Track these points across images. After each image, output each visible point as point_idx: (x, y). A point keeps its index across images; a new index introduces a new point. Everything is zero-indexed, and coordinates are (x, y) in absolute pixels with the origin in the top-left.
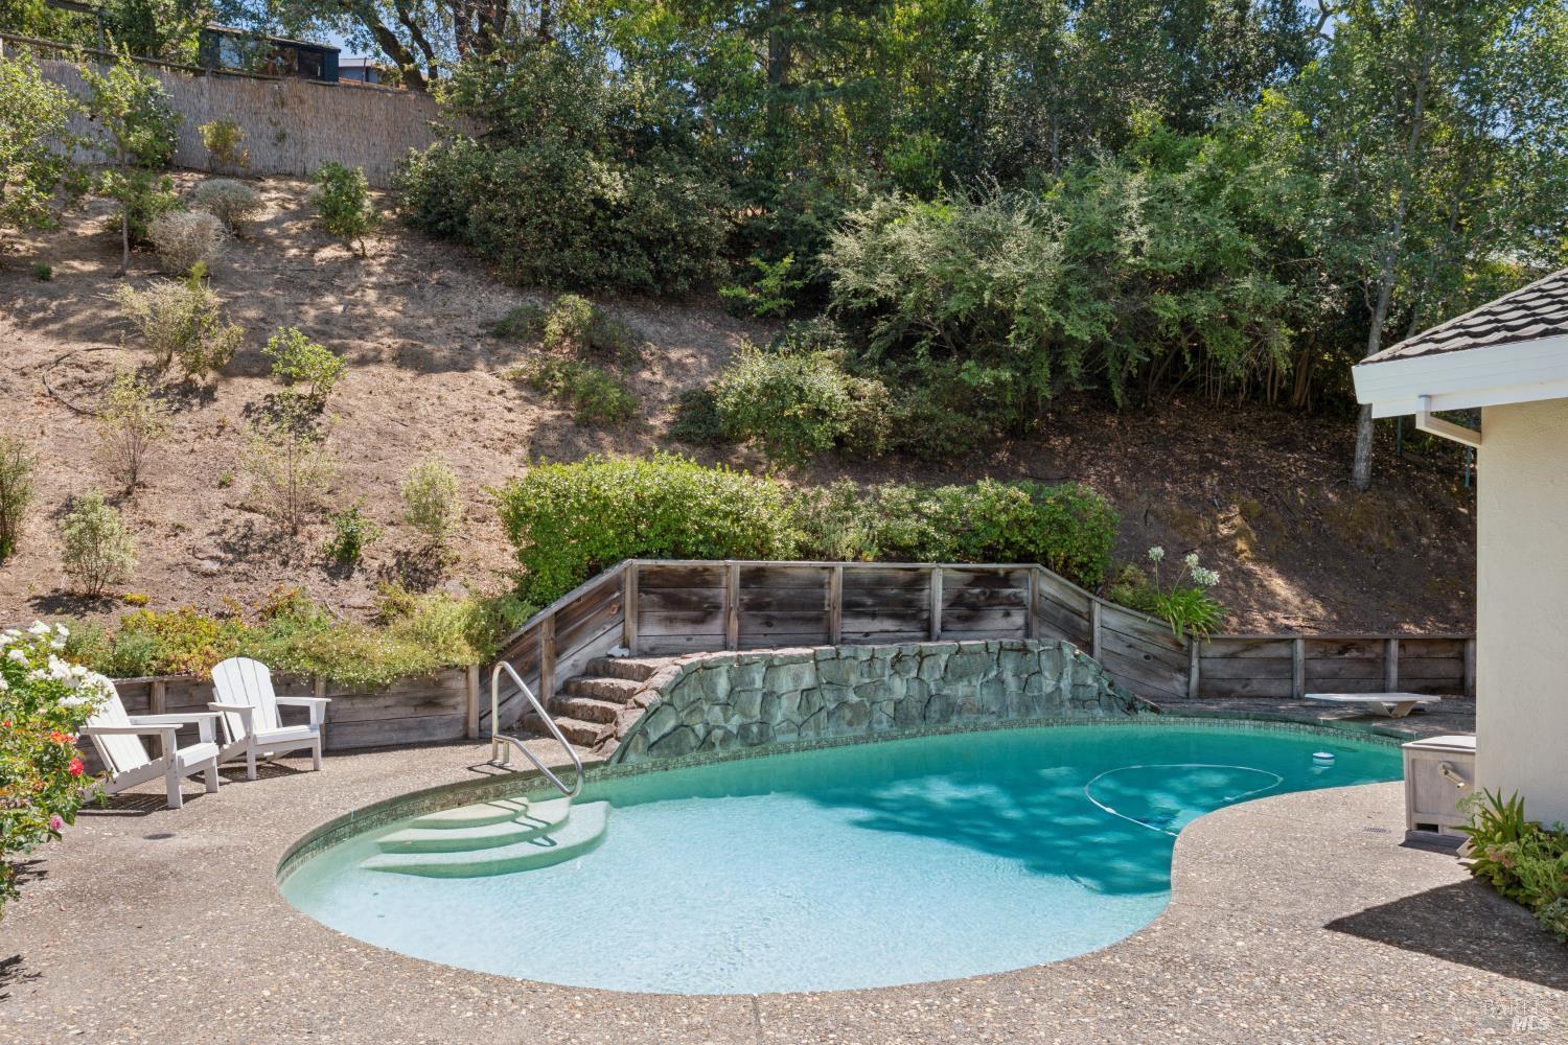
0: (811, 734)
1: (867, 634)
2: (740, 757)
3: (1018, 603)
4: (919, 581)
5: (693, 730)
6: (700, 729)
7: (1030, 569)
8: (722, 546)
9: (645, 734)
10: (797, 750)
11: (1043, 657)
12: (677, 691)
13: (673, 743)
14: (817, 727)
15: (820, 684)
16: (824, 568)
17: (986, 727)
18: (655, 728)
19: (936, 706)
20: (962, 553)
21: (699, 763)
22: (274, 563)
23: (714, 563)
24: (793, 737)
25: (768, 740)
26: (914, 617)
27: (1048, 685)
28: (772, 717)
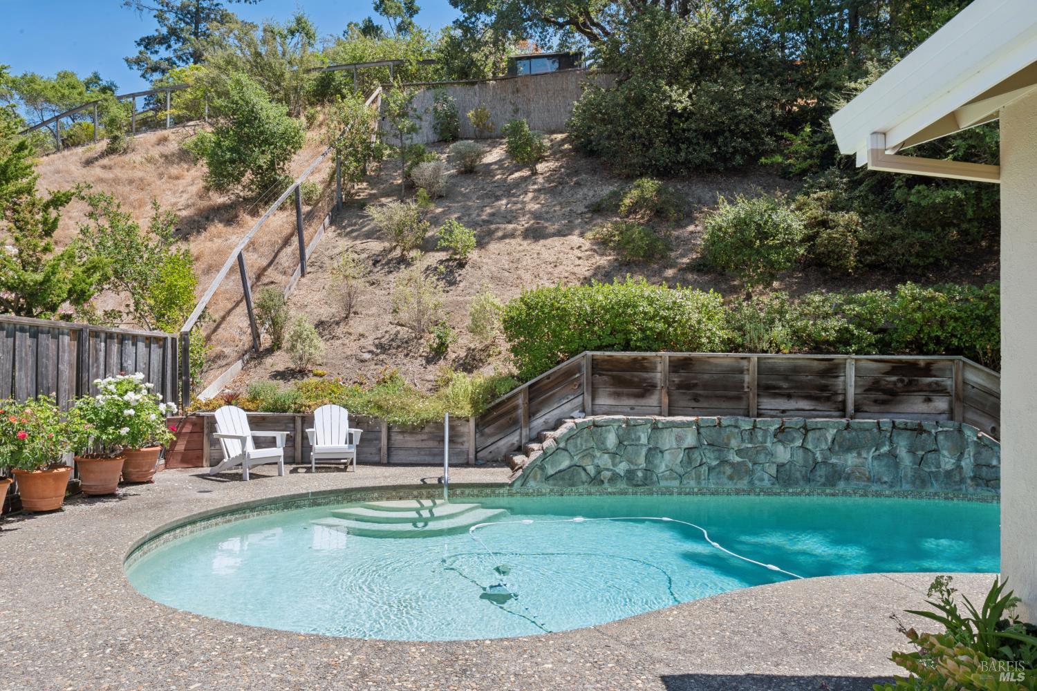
0: (693, 483)
1: (784, 411)
2: (626, 494)
3: (940, 390)
4: (833, 370)
5: (585, 470)
6: (591, 469)
7: (953, 361)
8: (660, 341)
9: (542, 468)
10: (680, 494)
11: (941, 437)
12: (572, 441)
13: (567, 477)
14: (698, 478)
15: (702, 444)
16: (742, 358)
17: (878, 494)
18: (552, 467)
19: (821, 472)
20: (884, 346)
21: (590, 494)
22: (401, 355)
23: (648, 354)
24: (676, 483)
25: (653, 483)
26: (828, 399)
27: (948, 462)
28: (656, 467)
